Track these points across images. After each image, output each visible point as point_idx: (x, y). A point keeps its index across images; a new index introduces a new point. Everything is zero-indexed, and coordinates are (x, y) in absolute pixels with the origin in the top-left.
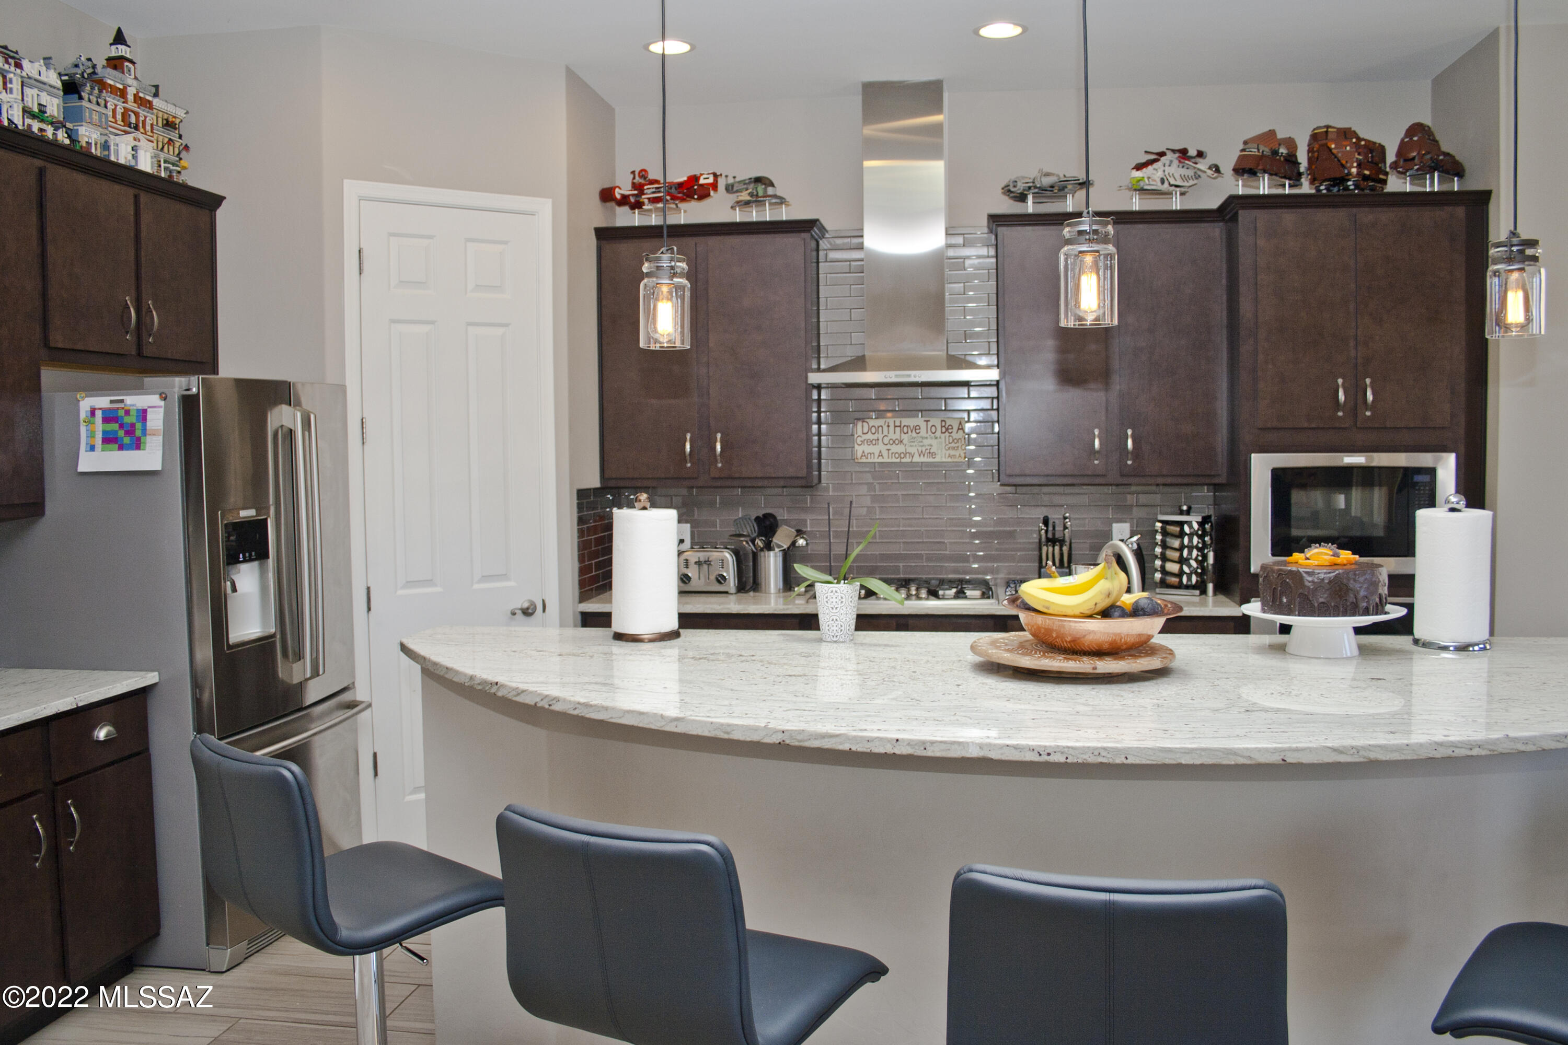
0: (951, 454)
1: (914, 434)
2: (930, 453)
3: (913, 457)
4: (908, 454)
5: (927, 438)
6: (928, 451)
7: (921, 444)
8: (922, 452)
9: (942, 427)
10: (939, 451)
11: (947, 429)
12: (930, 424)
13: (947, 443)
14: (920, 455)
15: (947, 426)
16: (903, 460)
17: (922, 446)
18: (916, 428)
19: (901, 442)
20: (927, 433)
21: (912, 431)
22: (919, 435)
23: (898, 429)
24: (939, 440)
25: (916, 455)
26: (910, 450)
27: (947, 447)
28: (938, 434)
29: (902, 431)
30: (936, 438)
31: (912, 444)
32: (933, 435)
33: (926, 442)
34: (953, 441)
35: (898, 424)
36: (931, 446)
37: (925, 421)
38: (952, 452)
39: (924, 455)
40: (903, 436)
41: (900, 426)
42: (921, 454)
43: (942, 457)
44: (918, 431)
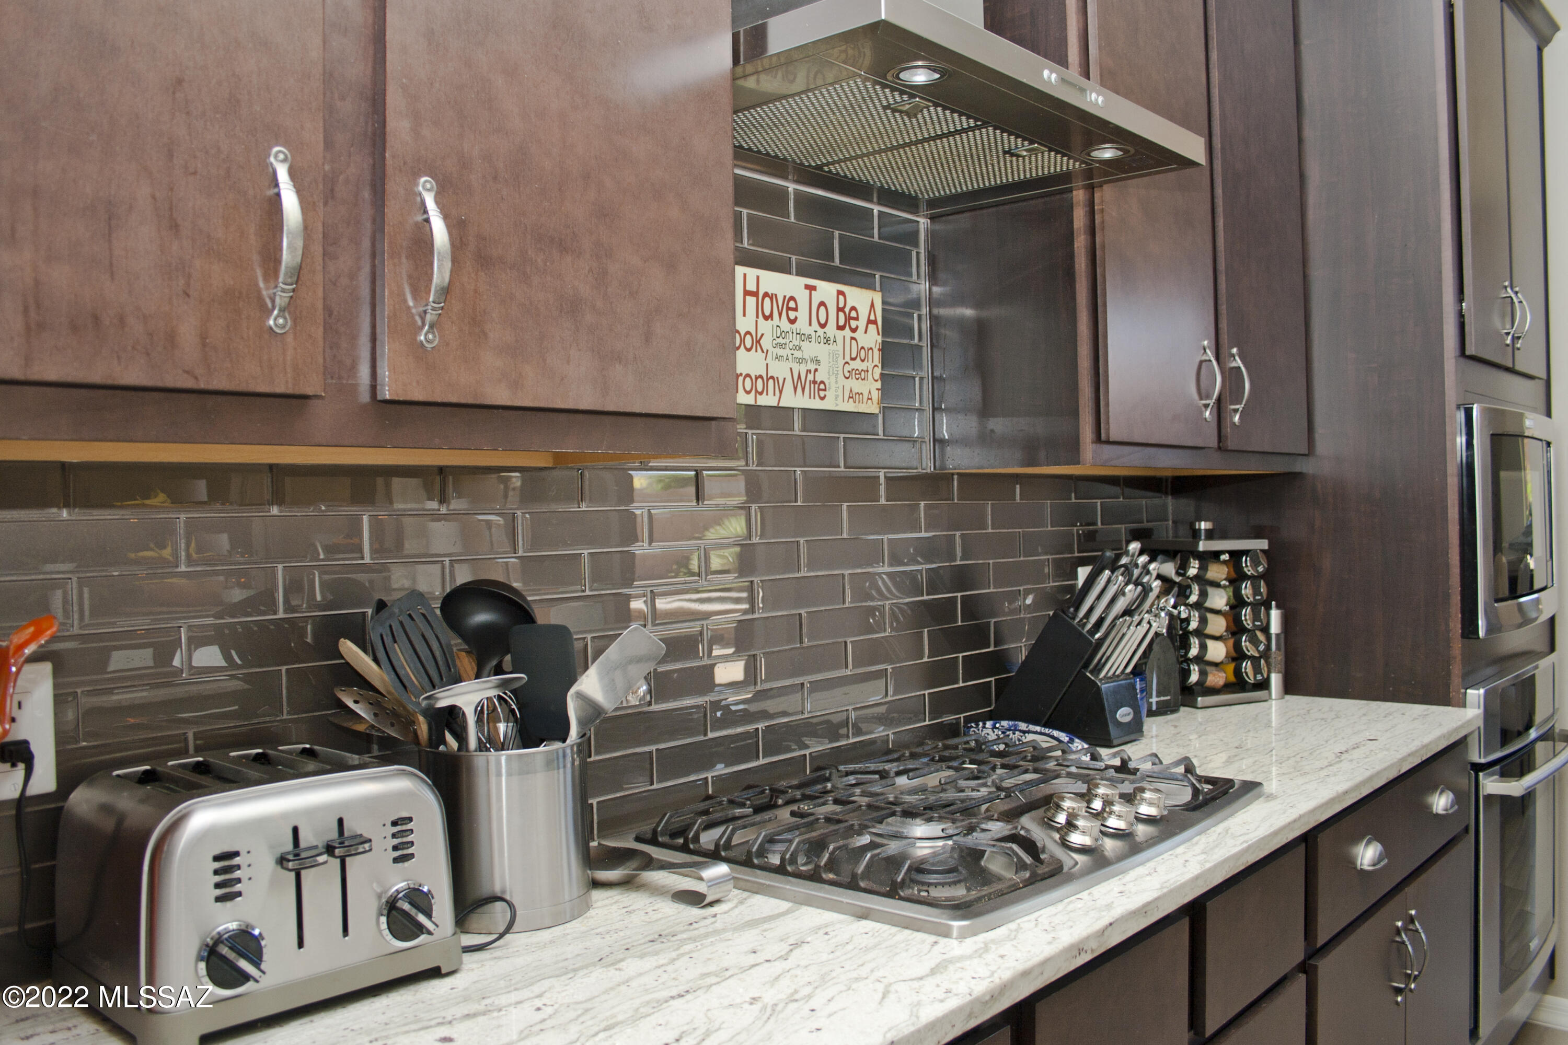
0: (855, 391)
1: (785, 325)
2: (815, 382)
3: (781, 392)
4: (771, 381)
5: (809, 337)
6: (810, 377)
7: (798, 354)
8: (799, 377)
9: (840, 310)
10: (833, 379)
11: (848, 319)
12: (817, 297)
13: (848, 359)
14: (795, 389)
15: (847, 310)
16: (763, 401)
17: (801, 361)
18: (790, 305)
19: (758, 342)
20: (810, 325)
21: (780, 315)
22: (794, 326)
23: (751, 301)
24: (832, 347)
25: (789, 387)
26: (780, 370)
27: (847, 368)
28: (831, 328)
29: (759, 308)
30: (827, 341)
31: (781, 352)
32: (821, 332)
33: (810, 349)
34: (858, 353)
35: (751, 287)
36: (818, 362)
37: (807, 287)
38: (856, 385)
39: (803, 390)
40: (765, 327)
41: (755, 294)
42: (798, 384)
43: (837, 397)
44: (792, 315)
